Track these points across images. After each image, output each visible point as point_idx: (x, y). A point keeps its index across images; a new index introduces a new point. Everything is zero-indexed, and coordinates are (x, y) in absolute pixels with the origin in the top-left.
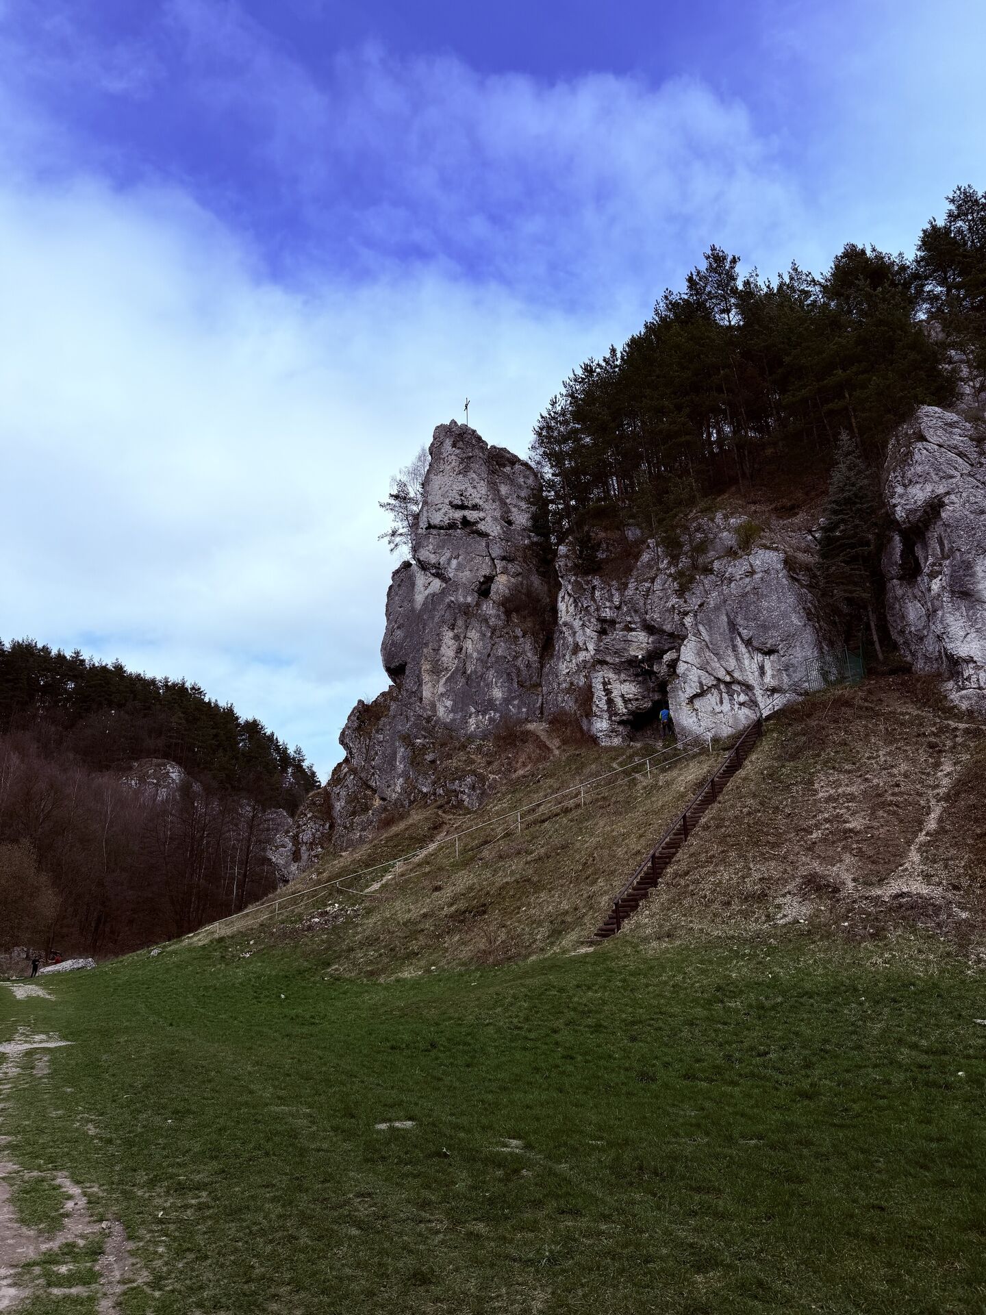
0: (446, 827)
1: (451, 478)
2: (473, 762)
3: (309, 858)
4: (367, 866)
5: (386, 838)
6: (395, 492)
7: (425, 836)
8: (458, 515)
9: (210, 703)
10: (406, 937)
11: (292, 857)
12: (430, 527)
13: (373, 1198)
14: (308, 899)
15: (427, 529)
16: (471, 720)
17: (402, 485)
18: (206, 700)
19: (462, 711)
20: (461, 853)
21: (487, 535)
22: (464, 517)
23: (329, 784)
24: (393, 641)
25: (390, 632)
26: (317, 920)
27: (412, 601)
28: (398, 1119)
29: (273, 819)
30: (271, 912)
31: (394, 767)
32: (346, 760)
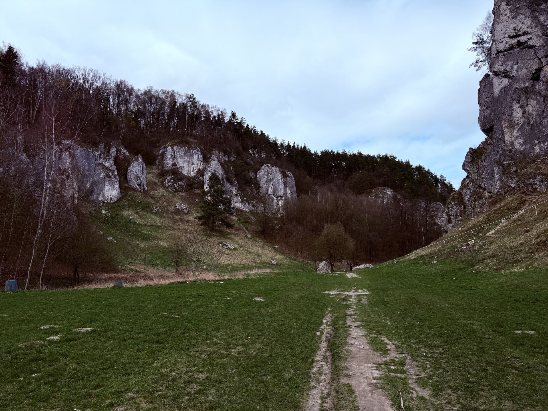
0: (528, 202)
1: (508, 23)
2: (540, 168)
3: (456, 222)
4: (486, 223)
5: (494, 210)
6: (475, 41)
7: (516, 207)
8: (514, 41)
9: (399, 161)
10: (513, 254)
11: (447, 222)
12: (498, 52)
13: (521, 360)
14: (459, 239)
15: (496, 54)
16: (536, 147)
17: (479, 36)
18: (397, 160)
19: (530, 143)
20: (539, 214)
21: (534, 47)
22: (519, 41)
23: (460, 188)
24: (484, 116)
25: (482, 112)
26: (464, 247)
27: (492, 93)
28: (526, 330)
29: (435, 207)
30: (442, 245)
31: (494, 177)
32: (467, 177)
